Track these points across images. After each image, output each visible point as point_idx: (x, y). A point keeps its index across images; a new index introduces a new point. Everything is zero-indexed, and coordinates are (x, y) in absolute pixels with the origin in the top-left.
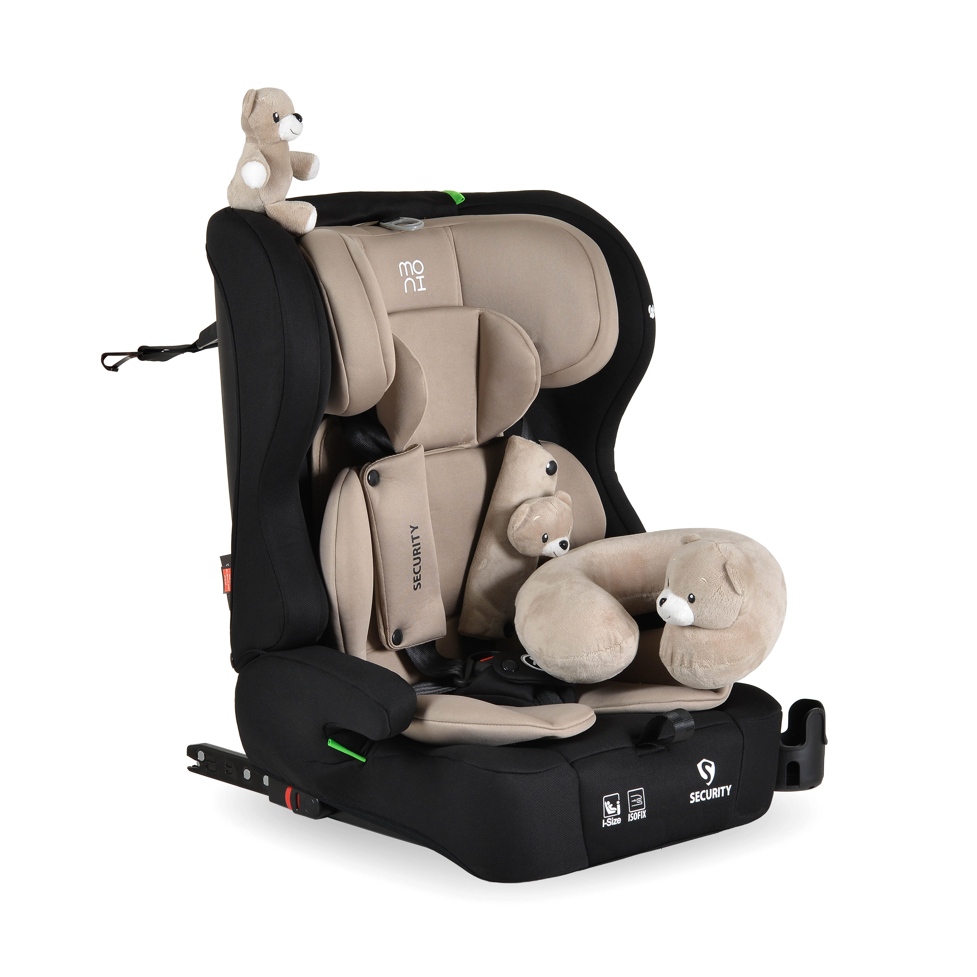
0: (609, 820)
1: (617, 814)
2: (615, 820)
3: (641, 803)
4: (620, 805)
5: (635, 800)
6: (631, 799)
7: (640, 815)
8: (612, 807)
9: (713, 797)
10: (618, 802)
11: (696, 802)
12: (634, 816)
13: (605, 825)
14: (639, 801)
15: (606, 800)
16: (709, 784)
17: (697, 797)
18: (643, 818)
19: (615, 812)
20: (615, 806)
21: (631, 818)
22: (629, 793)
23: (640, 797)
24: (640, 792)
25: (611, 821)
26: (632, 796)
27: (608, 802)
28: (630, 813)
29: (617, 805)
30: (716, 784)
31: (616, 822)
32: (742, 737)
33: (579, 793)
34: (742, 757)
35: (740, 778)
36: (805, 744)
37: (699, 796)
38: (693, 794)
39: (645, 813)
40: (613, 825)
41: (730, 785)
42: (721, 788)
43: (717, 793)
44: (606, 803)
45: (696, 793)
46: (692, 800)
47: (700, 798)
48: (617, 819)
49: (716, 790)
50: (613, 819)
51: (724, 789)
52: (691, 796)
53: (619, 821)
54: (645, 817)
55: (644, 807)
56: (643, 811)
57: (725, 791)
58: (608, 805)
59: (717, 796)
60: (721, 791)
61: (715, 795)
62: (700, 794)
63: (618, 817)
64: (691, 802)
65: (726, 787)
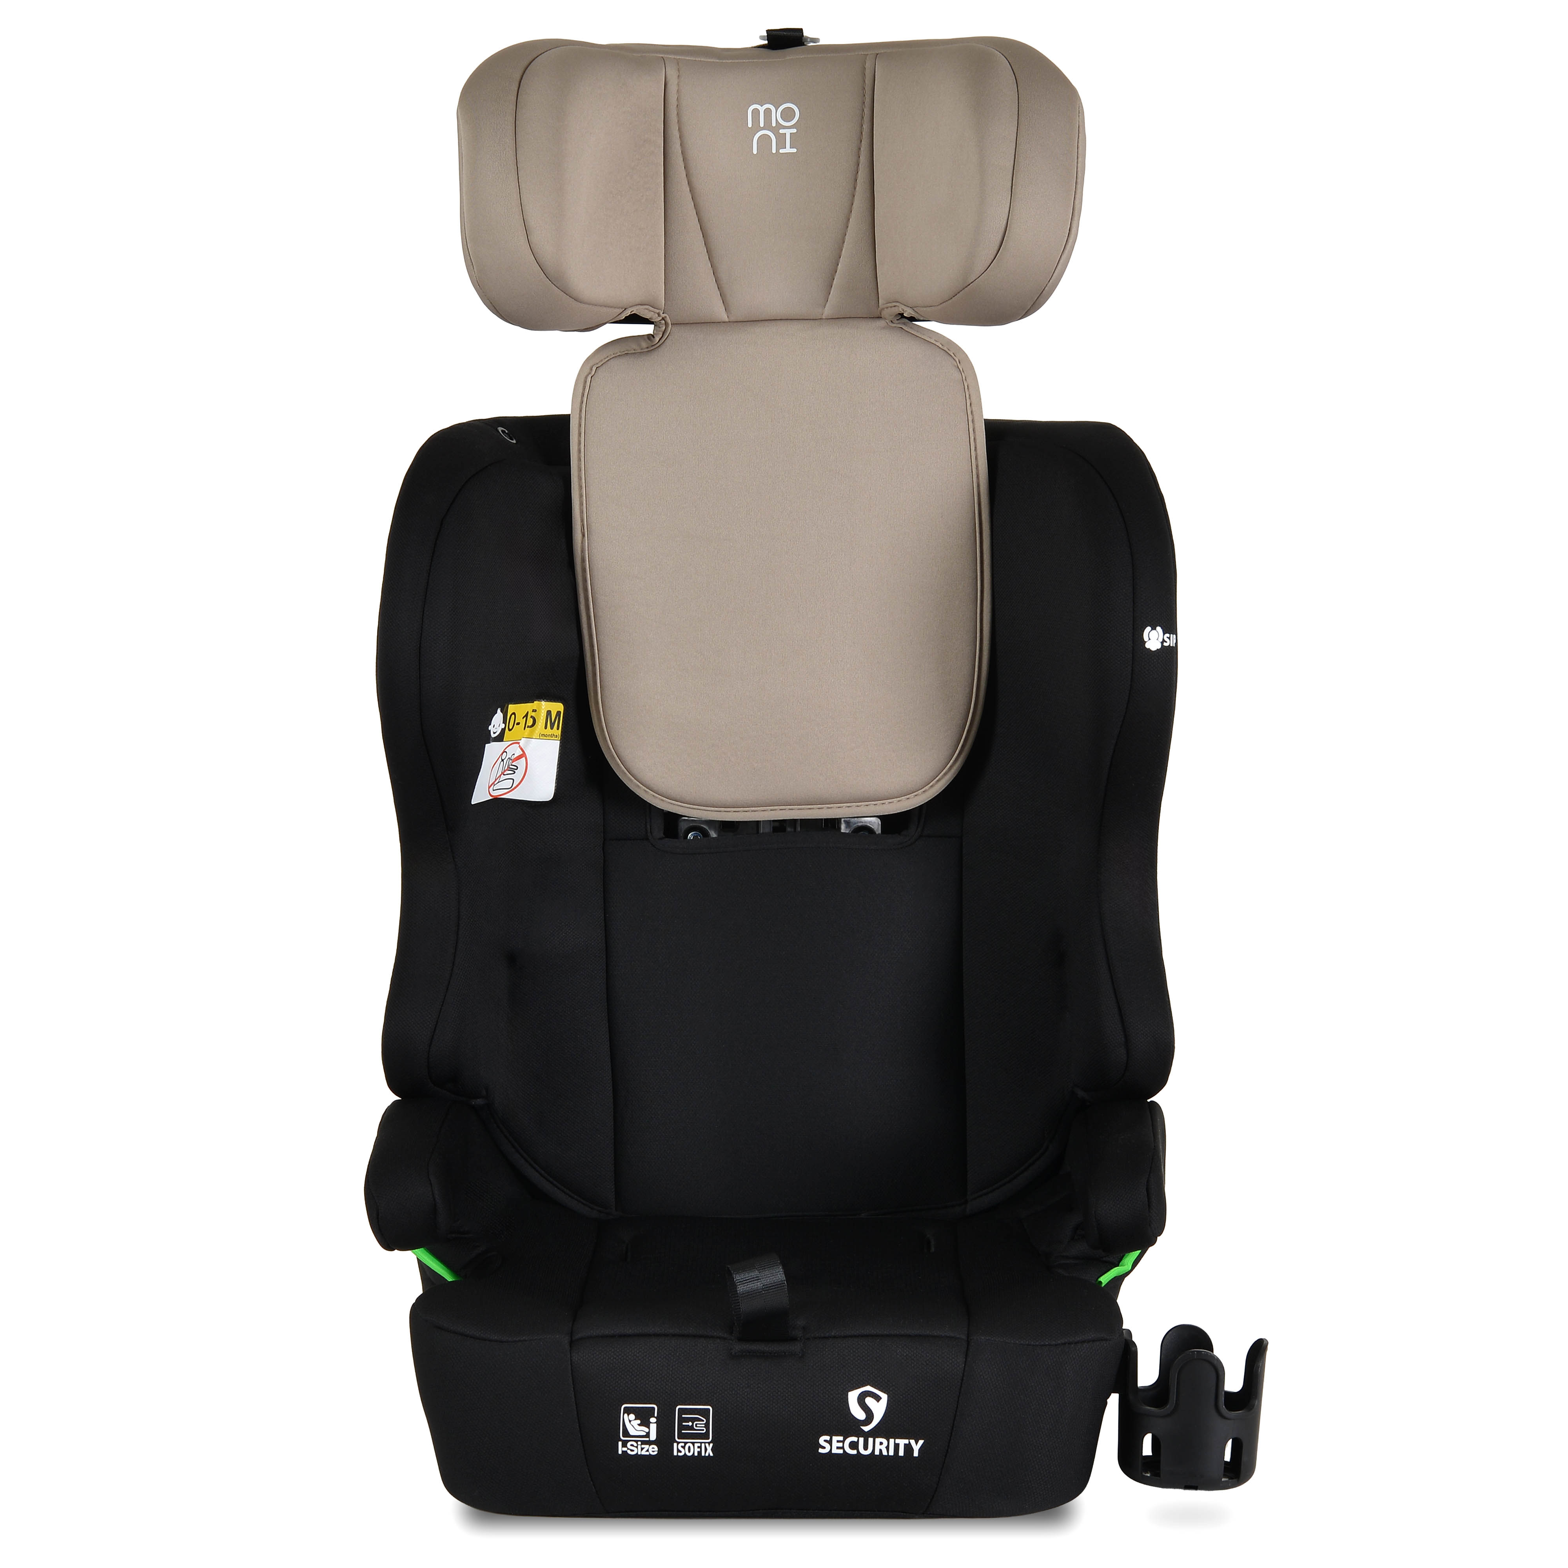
0: (632, 1445)
1: (649, 1438)
2: (646, 1447)
3: (703, 1430)
4: (657, 1425)
5: (690, 1424)
6: (681, 1420)
7: (699, 1450)
8: (639, 1425)
9: (877, 1453)
10: (653, 1420)
11: (833, 1452)
12: (683, 1448)
13: (622, 1451)
14: (698, 1425)
15: (628, 1411)
16: (866, 1429)
17: (835, 1444)
18: (707, 1455)
19: (645, 1434)
20: (645, 1423)
21: (679, 1451)
22: (679, 1409)
23: (703, 1421)
24: (705, 1413)
25: (637, 1447)
26: (684, 1414)
27: (632, 1417)
29: (651, 1424)
30: (882, 1431)
31: (648, 1451)
32: (964, 1365)
33: (572, 1389)
34: (958, 1398)
35: (951, 1434)
36: (1169, 1407)
37: (840, 1445)
38: (828, 1438)
39: (709, 1448)
40: (641, 1455)
41: (921, 1439)
42: (898, 1441)
43: (886, 1447)
44: (628, 1415)
45: (835, 1439)
46: (824, 1448)
47: (843, 1448)
48: (650, 1446)
49: (884, 1441)
50: (641, 1445)
51: (905, 1444)
52: (822, 1440)
53: (653, 1450)
54: (709, 1454)
55: (709, 1439)
56: (707, 1445)
57: (908, 1448)
58: (630, 1420)
59: (885, 1453)
60: (897, 1446)
61: (881, 1450)
62: (843, 1442)
63: (650, 1443)
64: (821, 1451)
65: (909, 1442)
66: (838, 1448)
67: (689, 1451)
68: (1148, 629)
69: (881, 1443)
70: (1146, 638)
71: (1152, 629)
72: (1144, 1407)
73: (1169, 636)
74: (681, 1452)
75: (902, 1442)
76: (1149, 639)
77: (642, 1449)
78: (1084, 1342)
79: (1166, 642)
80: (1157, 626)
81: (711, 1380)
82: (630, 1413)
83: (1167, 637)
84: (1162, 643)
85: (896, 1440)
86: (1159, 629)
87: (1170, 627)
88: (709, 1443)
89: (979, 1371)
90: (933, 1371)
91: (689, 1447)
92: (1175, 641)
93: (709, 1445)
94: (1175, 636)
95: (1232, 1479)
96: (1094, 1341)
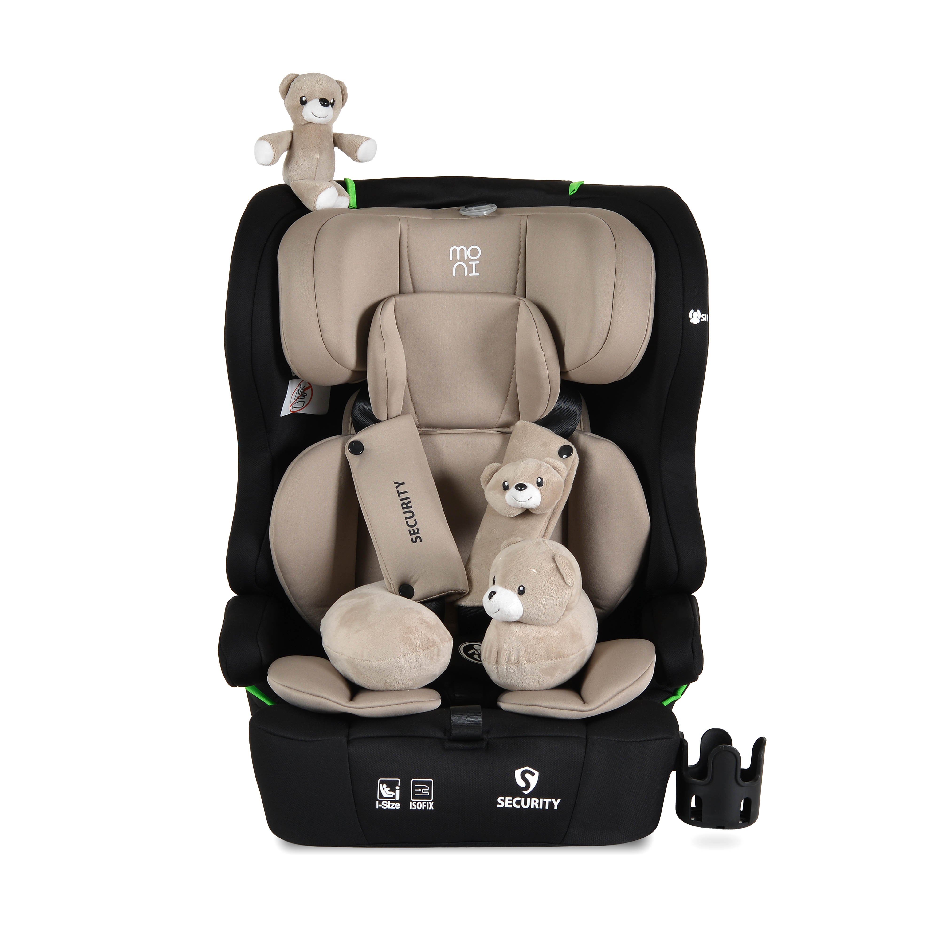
0: (385, 803)
1: (395, 798)
2: (393, 804)
3: (428, 794)
4: (400, 791)
5: (420, 790)
6: (415, 788)
7: (425, 806)
8: (389, 791)
9: (532, 807)
10: (397, 788)
11: (506, 807)
12: (415, 805)
13: (379, 807)
14: (424, 791)
15: (382, 782)
16: (526, 792)
17: (507, 802)
18: (430, 809)
19: (392, 796)
20: (393, 790)
21: (413, 807)
22: (413, 781)
23: (428, 788)
24: (429, 783)
25: (388, 804)
26: (416, 784)
27: (385, 786)
28: (413, 802)
29: (396, 791)
30: (536, 794)
31: (394, 806)
32: (584, 754)
33: (349, 769)
34: (581, 774)
35: (577, 795)
36: (707, 780)
37: (510, 802)
38: (503, 798)
39: (431, 805)
40: (390, 809)
41: (559, 799)
42: (545, 800)
43: (538, 804)
44: (382, 785)
45: (507, 799)
46: (501, 804)
47: (512, 804)
48: (395, 803)
49: (537, 800)
50: (390, 803)
51: (549, 802)
52: (499, 799)
53: (397, 806)
54: (431, 808)
55: (431, 799)
56: (430, 803)
57: (551, 804)
58: (384, 788)
59: (537, 807)
60: (544, 803)
61: (535, 806)
62: (512, 800)
63: (395, 802)
64: (499, 806)
65: (552, 800)
66: (509, 804)
67: (419, 807)
68: (692, 311)
69: (535, 801)
70: (690, 316)
71: (694, 311)
72: (692, 779)
73: (704, 316)
74: (414, 807)
75: (547, 801)
76: (693, 317)
77: (391, 805)
78: (656, 739)
79: (703, 319)
80: (697, 309)
81: (432, 764)
82: (384, 784)
83: (703, 316)
84: (700, 319)
85: (544, 799)
86: (698, 311)
87: (705, 310)
88: (431, 802)
89: (594, 757)
90: (566, 757)
91: (419, 804)
92: (708, 319)
93: (431, 803)
94: (707, 315)
95: (745, 822)
96: (662, 739)
